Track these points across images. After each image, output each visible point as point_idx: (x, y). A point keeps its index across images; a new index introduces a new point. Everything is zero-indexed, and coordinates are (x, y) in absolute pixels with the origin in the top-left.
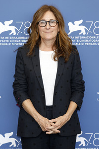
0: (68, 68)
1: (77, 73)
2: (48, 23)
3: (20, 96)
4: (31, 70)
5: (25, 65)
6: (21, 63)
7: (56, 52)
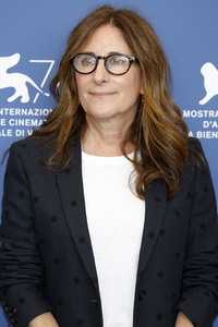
0: (178, 214)
1: (203, 227)
2: (101, 62)
3: (22, 300)
4: (54, 219)
5: (36, 200)
6: (22, 194)
7: (134, 162)
